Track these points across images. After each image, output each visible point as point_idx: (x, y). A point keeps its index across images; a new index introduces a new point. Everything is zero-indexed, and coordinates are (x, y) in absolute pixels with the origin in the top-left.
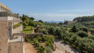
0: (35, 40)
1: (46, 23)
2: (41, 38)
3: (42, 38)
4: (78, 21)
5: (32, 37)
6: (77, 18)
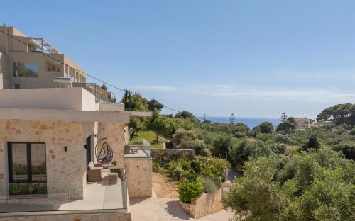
0: (172, 166)
1: (206, 122)
2: (190, 162)
3: (193, 164)
4: (338, 122)
5: (165, 158)
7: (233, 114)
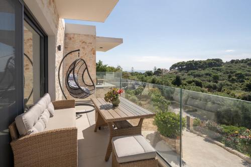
4: (181, 70)
6: (178, 63)
7: (133, 68)
